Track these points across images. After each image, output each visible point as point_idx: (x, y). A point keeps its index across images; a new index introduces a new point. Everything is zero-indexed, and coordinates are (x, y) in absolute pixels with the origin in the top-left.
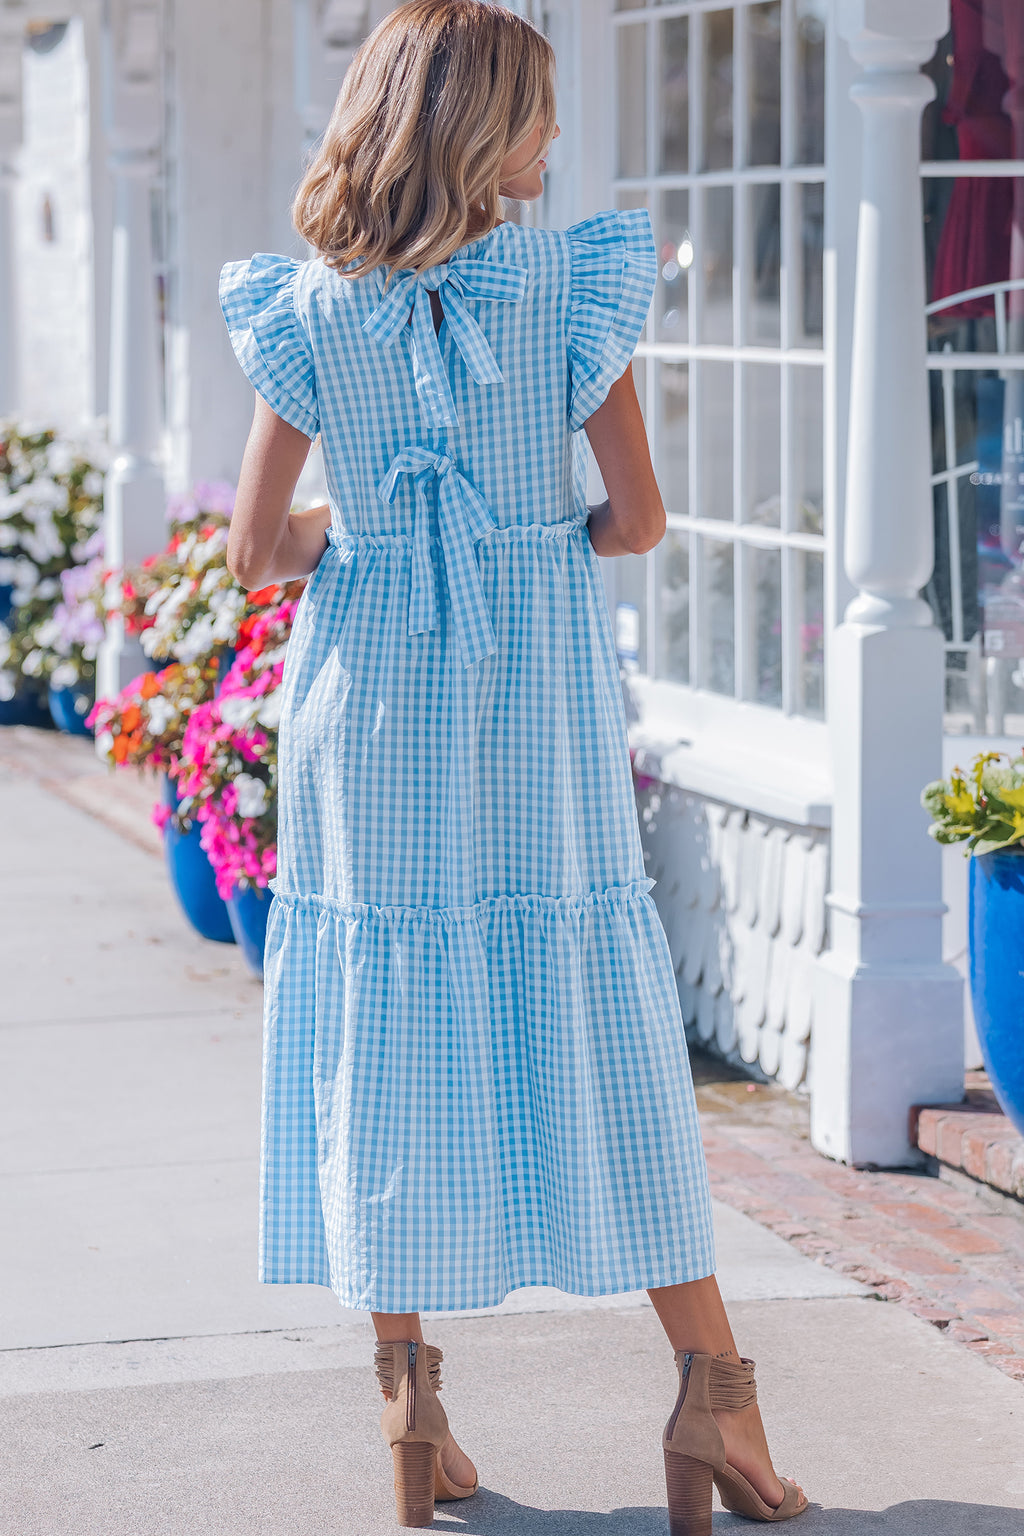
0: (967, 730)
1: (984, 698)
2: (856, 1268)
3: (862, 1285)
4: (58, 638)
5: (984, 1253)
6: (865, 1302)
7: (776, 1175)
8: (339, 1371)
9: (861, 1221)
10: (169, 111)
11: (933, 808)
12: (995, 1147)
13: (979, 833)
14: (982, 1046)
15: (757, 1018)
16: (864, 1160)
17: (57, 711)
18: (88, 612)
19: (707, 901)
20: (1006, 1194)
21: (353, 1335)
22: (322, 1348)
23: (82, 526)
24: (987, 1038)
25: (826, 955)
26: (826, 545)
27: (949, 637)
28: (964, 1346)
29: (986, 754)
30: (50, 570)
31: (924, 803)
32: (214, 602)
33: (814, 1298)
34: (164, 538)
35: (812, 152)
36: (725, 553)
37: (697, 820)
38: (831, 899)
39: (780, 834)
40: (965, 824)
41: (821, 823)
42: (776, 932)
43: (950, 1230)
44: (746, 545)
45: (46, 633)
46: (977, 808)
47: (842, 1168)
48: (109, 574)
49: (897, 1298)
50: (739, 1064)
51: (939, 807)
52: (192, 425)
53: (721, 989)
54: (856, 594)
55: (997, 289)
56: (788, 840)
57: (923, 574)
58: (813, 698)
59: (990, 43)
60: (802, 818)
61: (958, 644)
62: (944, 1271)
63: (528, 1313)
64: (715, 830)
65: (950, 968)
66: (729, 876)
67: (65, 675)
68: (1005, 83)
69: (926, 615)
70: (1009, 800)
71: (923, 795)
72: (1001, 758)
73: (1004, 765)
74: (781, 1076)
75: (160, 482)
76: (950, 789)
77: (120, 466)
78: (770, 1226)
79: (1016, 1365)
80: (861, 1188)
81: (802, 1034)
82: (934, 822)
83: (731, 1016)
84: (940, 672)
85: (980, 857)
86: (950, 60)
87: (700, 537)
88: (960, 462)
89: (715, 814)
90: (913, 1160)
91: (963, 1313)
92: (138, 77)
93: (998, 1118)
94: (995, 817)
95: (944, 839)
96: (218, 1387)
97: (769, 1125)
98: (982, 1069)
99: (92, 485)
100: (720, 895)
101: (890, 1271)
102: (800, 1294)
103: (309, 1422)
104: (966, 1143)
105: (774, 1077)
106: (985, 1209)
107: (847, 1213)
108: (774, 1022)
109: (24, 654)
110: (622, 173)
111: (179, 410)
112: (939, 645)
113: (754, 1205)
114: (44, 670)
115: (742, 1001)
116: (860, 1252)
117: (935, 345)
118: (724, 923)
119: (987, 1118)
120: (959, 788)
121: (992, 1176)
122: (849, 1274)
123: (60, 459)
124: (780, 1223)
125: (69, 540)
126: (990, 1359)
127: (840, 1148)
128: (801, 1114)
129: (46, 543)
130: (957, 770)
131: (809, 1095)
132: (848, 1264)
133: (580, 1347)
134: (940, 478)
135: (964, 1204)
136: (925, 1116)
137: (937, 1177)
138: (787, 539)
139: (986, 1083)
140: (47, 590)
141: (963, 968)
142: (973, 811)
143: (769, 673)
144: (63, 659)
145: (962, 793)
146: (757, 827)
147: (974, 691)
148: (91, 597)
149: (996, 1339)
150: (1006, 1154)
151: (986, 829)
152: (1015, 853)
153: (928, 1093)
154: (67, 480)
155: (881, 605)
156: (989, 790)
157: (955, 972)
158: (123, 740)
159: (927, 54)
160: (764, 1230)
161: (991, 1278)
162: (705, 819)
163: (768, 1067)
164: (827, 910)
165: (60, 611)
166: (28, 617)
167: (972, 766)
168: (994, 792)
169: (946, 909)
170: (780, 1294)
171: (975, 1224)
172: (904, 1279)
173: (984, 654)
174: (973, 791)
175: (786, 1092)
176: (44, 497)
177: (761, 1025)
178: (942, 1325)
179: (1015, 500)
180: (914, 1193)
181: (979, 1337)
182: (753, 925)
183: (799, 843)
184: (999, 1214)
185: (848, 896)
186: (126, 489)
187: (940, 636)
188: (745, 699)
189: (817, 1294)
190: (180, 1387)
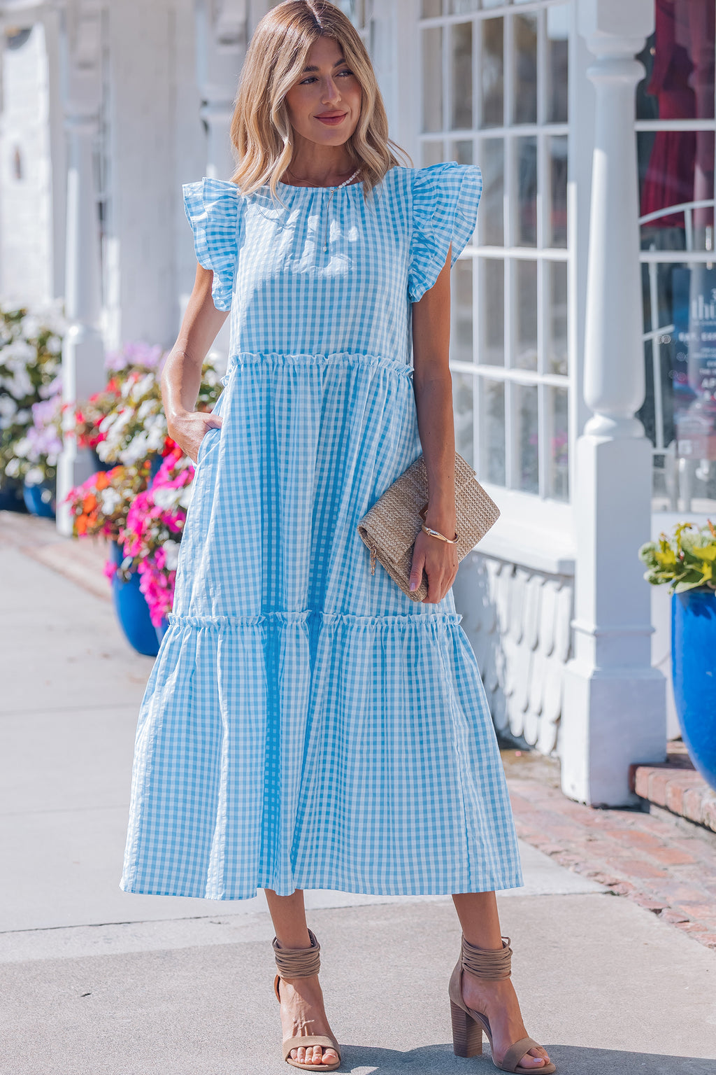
0: (665, 509)
1: (677, 486)
2: (597, 874)
3: (602, 885)
4: (30, 451)
5: (683, 864)
6: (604, 896)
7: (538, 812)
8: (249, 944)
9: (599, 843)
10: (105, 89)
11: (647, 561)
12: (689, 792)
13: (679, 577)
14: (680, 723)
15: (522, 705)
16: (599, 801)
17: (29, 501)
18: (51, 432)
19: (487, 626)
20: (697, 824)
21: (256, 920)
22: (236, 928)
23: (46, 374)
24: (684, 717)
25: (572, 663)
26: (570, 383)
27: (655, 445)
28: (674, 925)
29: (682, 523)
30: (25, 404)
31: (642, 558)
32: (147, 424)
33: (570, 894)
34: (104, 382)
35: (559, 114)
36: (498, 390)
37: (480, 571)
38: (575, 624)
39: (538, 580)
40: (670, 571)
41: (567, 572)
42: (536, 647)
43: (660, 848)
44: (513, 383)
45: (22, 447)
46: (677, 560)
47: (583, 807)
48: (66, 407)
49: (625, 894)
50: (511, 738)
51: (651, 560)
52: (122, 304)
53: (497, 687)
54: (591, 415)
55: (685, 207)
56: (543, 584)
57: (637, 401)
58: (561, 488)
59: (680, 39)
60: (554, 569)
61: (660, 450)
62: (657, 876)
63: (376, 905)
64: (492, 578)
65: (657, 671)
66: (502, 610)
67: (35, 476)
68: (690, 67)
69: (639, 430)
70: (699, 555)
71: (640, 552)
72: (693, 527)
73: (695, 531)
74: (539, 746)
75: (101, 344)
76: (659, 548)
77: (73, 332)
78: (536, 846)
79: (709, 939)
80: (598, 820)
81: (554, 716)
82: (646, 571)
83: (504, 705)
84: (649, 469)
85: (680, 594)
86: (652, 51)
87: (481, 378)
88: (661, 325)
89: (492, 566)
90: (631, 801)
91: (671, 903)
92: (85, 65)
93: (690, 773)
94: (690, 567)
95: (654, 581)
96: (167, 955)
97: (532, 778)
98: (680, 739)
99: (53, 345)
100: (496, 622)
101: (619, 876)
102: (560, 892)
103: (230, 978)
104: (669, 789)
105: (534, 746)
106: (682, 834)
107: (588, 837)
108: (534, 708)
109: (7, 461)
110: (426, 129)
111: (113, 294)
112: (647, 451)
113: (525, 832)
114: (20, 472)
115: (511, 694)
116: (599, 863)
117: (645, 246)
118: (498, 641)
119: (683, 773)
120: (665, 547)
121: (688, 812)
122: (592, 878)
123: (31, 328)
124: (543, 844)
125: (37, 383)
126: (691, 934)
127: (582, 793)
128: (555, 773)
129: (21, 385)
130: (663, 535)
131: (559, 758)
132: (591, 871)
133: (412, 927)
134: (648, 336)
135: (668, 831)
136: (641, 772)
137: (648, 812)
138: (541, 379)
139: (684, 749)
140: (23, 417)
141: (667, 670)
142: (674, 563)
143: (528, 470)
144: (34, 465)
145: (667, 551)
146: (522, 575)
147: (670, 482)
148: (53, 422)
149: (694, 921)
150: (697, 797)
151: (683, 575)
152: (703, 591)
153: (641, 756)
154: (36, 342)
155: (609, 423)
156: (685, 548)
157: (659, 672)
158: (83, 519)
159: (639, 46)
160: (532, 849)
161: (689, 880)
162: (485, 570)
163: (530, 739)
164: (572, 632)
165: (32, 432)
166: (9, 436)
167: (674, 531)
168: (689, 550)
169: (653, 631)
170: (547, 891)
171: (675, 844)
172: (630, 881)
173: (678, 457)
174: (675, 549)
175: (542, 756)
176: (19, 354)
177: (525, 711)
178: (657, 911)
179: (699, 351)
180: (633, 824)
181: (683, 920)
182: (520, 642)
183: (551, 586)
184: (692, 838)
185: (587, 621)
186: (77, 348)
187: (649, 443)
188: (513, 488)
189: (571, 891)
190: (141, 955)
